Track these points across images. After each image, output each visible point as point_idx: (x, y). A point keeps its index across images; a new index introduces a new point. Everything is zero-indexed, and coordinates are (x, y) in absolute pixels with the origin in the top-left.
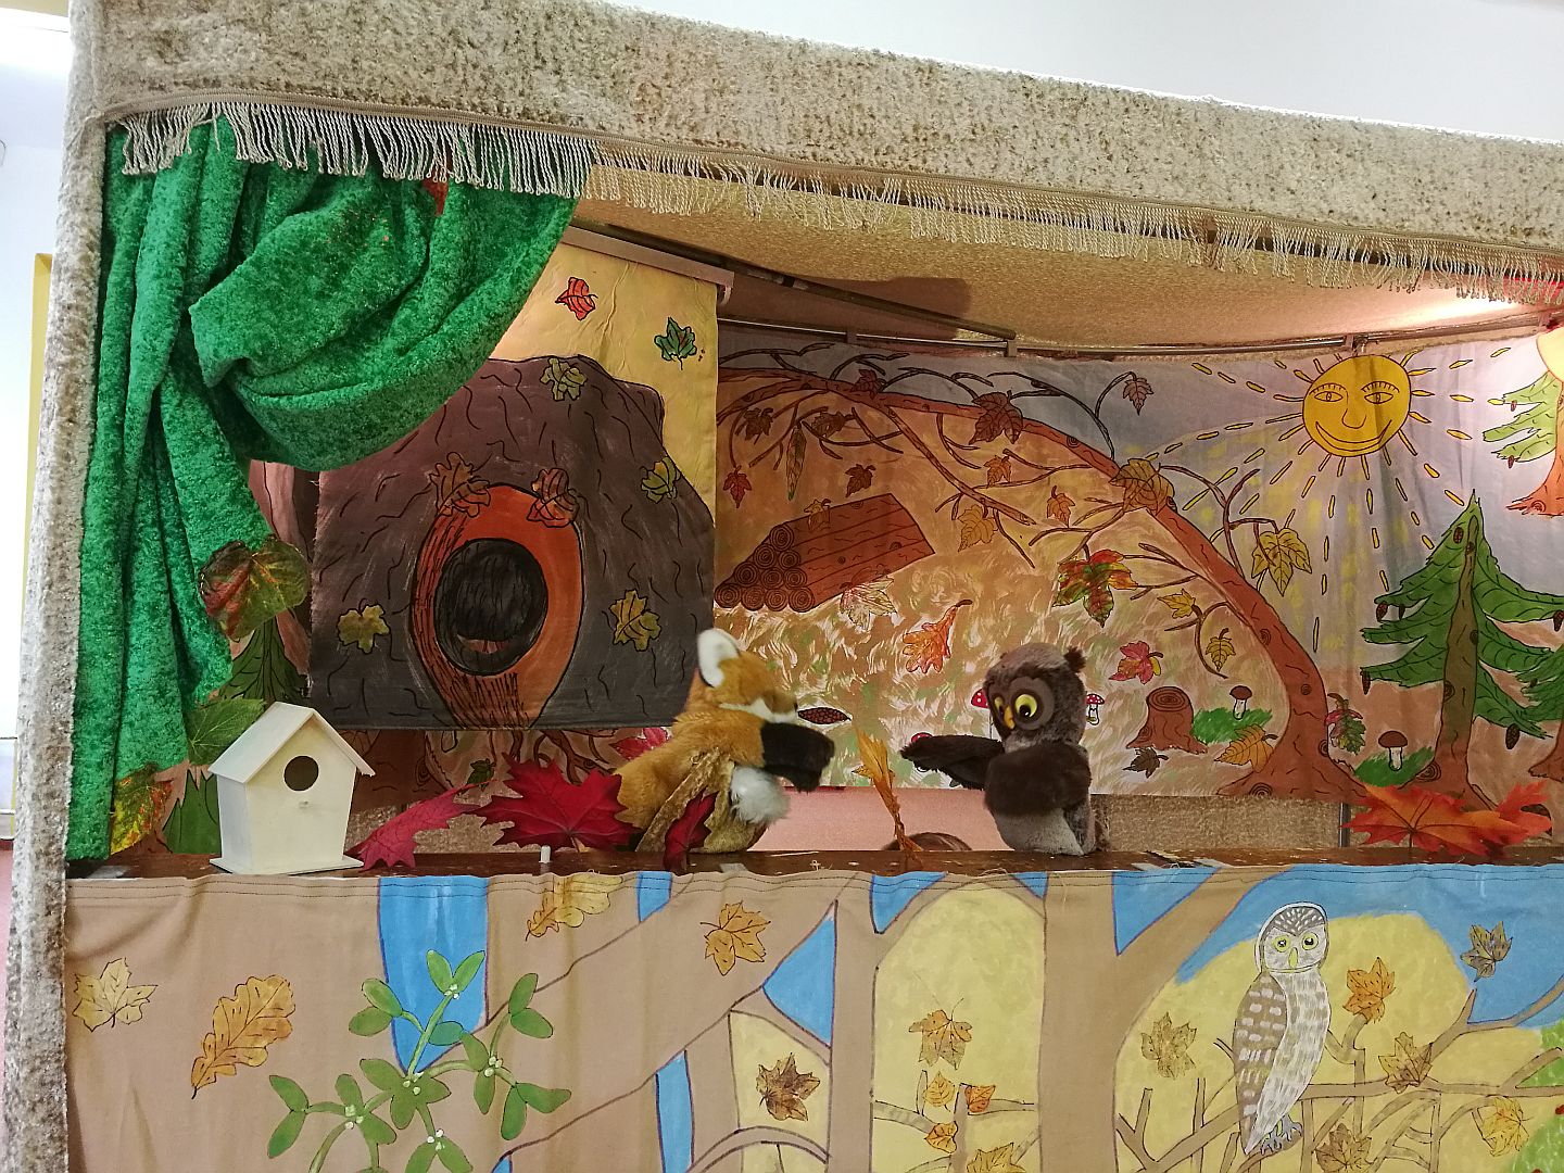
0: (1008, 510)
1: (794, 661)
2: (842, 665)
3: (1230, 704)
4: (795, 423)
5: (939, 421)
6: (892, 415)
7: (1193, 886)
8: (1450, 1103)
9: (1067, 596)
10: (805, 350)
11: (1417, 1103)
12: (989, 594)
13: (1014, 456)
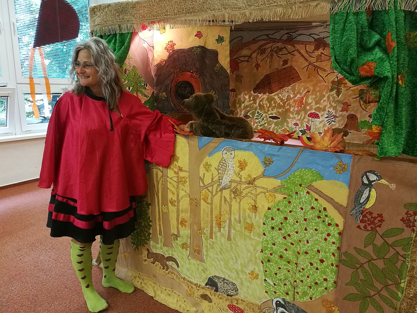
0: (320, 68)
1: (268, 105)
2: (279, 106)
4: (271, 50)
5: (306, 46)
6: (294, 46)
8: (259, 190)
9: (332, 90)
10: (274, 33)
12: (314, 90)
13: (323, 54)
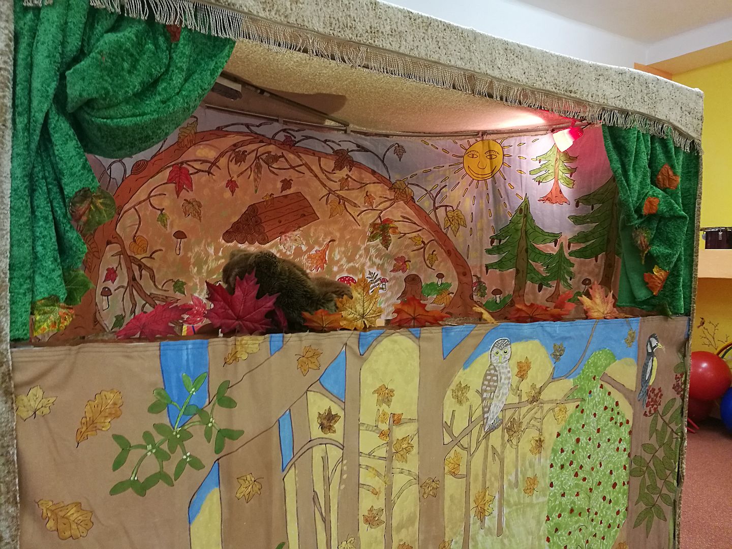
0: (349, 201)
3: (435, 280)
4: (257, 158)
5: (319, 160)
6: (299, 157)
7: (468, 333)
8: (546, 407)
9: (373, 238)
10: (261, 125)
11: (536, 408)
12: (342, 237)
13: (351, 178)
